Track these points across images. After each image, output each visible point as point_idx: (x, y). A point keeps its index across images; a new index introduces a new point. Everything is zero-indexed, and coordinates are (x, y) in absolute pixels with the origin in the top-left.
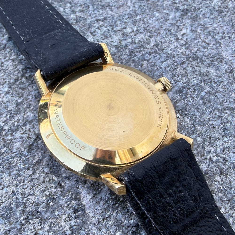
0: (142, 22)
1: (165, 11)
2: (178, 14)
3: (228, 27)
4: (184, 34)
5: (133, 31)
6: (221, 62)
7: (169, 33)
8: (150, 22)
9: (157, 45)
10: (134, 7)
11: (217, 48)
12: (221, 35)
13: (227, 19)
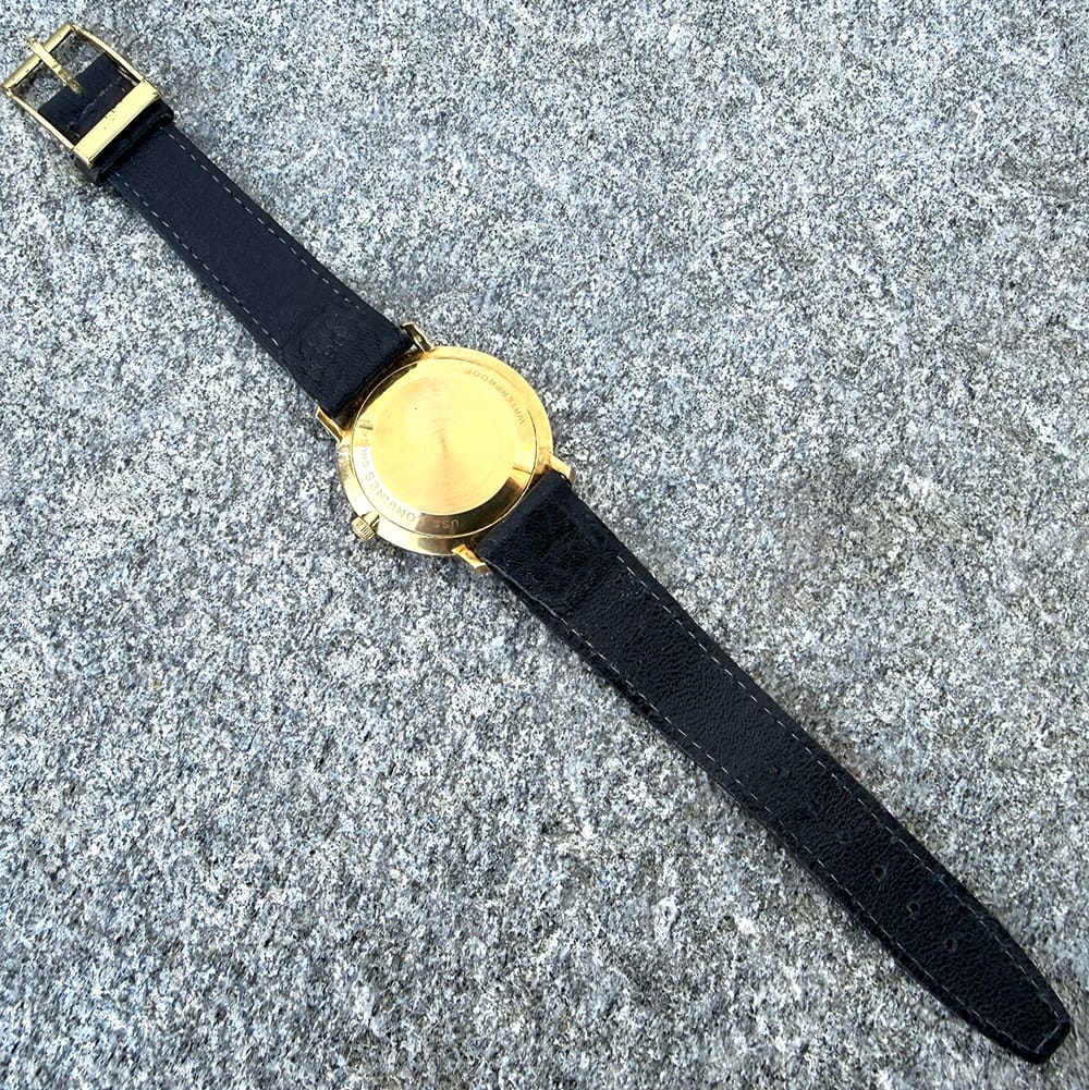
0: (378, 184)
1: (406, 138)
2: (432, 134)
3: (526, 116)
4: (459, 172)
5: (374, 214)
6: (540, 198)
7: (433, 185)
8: (391, 175)
9: (424, 222)
10: (350, 157)
11: (524, 173)
12: (520, 139)
13: (517, 98)
